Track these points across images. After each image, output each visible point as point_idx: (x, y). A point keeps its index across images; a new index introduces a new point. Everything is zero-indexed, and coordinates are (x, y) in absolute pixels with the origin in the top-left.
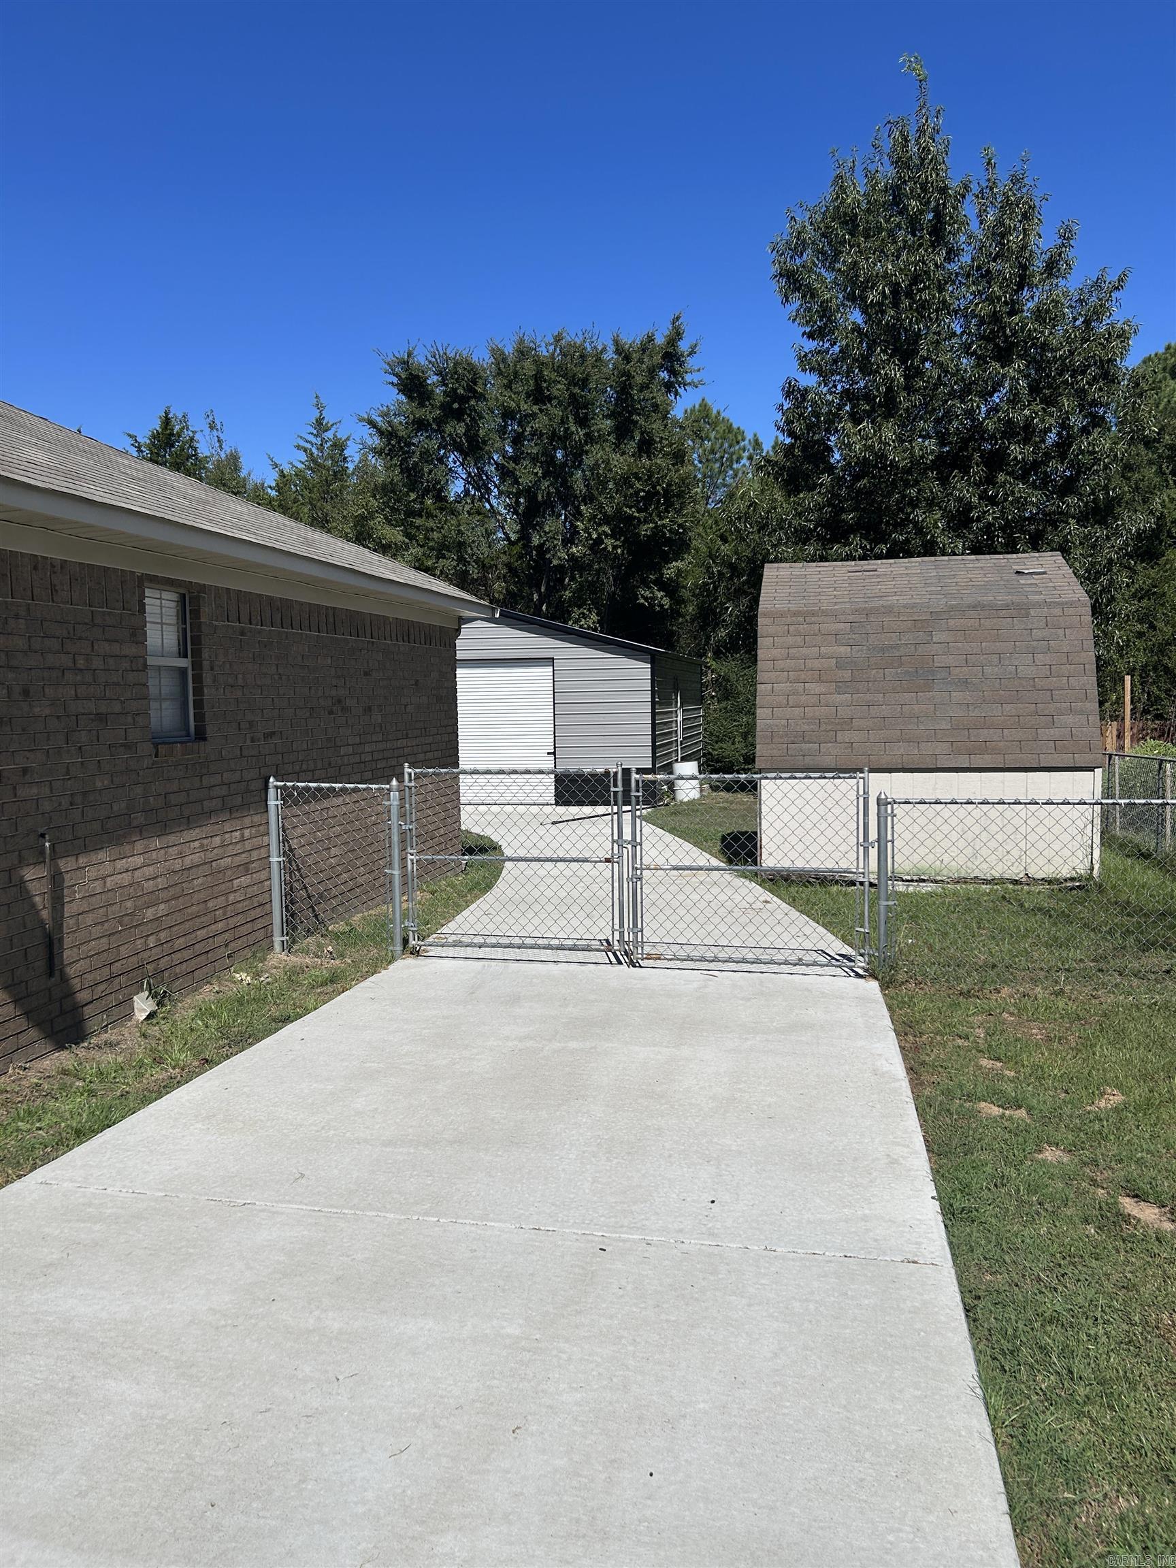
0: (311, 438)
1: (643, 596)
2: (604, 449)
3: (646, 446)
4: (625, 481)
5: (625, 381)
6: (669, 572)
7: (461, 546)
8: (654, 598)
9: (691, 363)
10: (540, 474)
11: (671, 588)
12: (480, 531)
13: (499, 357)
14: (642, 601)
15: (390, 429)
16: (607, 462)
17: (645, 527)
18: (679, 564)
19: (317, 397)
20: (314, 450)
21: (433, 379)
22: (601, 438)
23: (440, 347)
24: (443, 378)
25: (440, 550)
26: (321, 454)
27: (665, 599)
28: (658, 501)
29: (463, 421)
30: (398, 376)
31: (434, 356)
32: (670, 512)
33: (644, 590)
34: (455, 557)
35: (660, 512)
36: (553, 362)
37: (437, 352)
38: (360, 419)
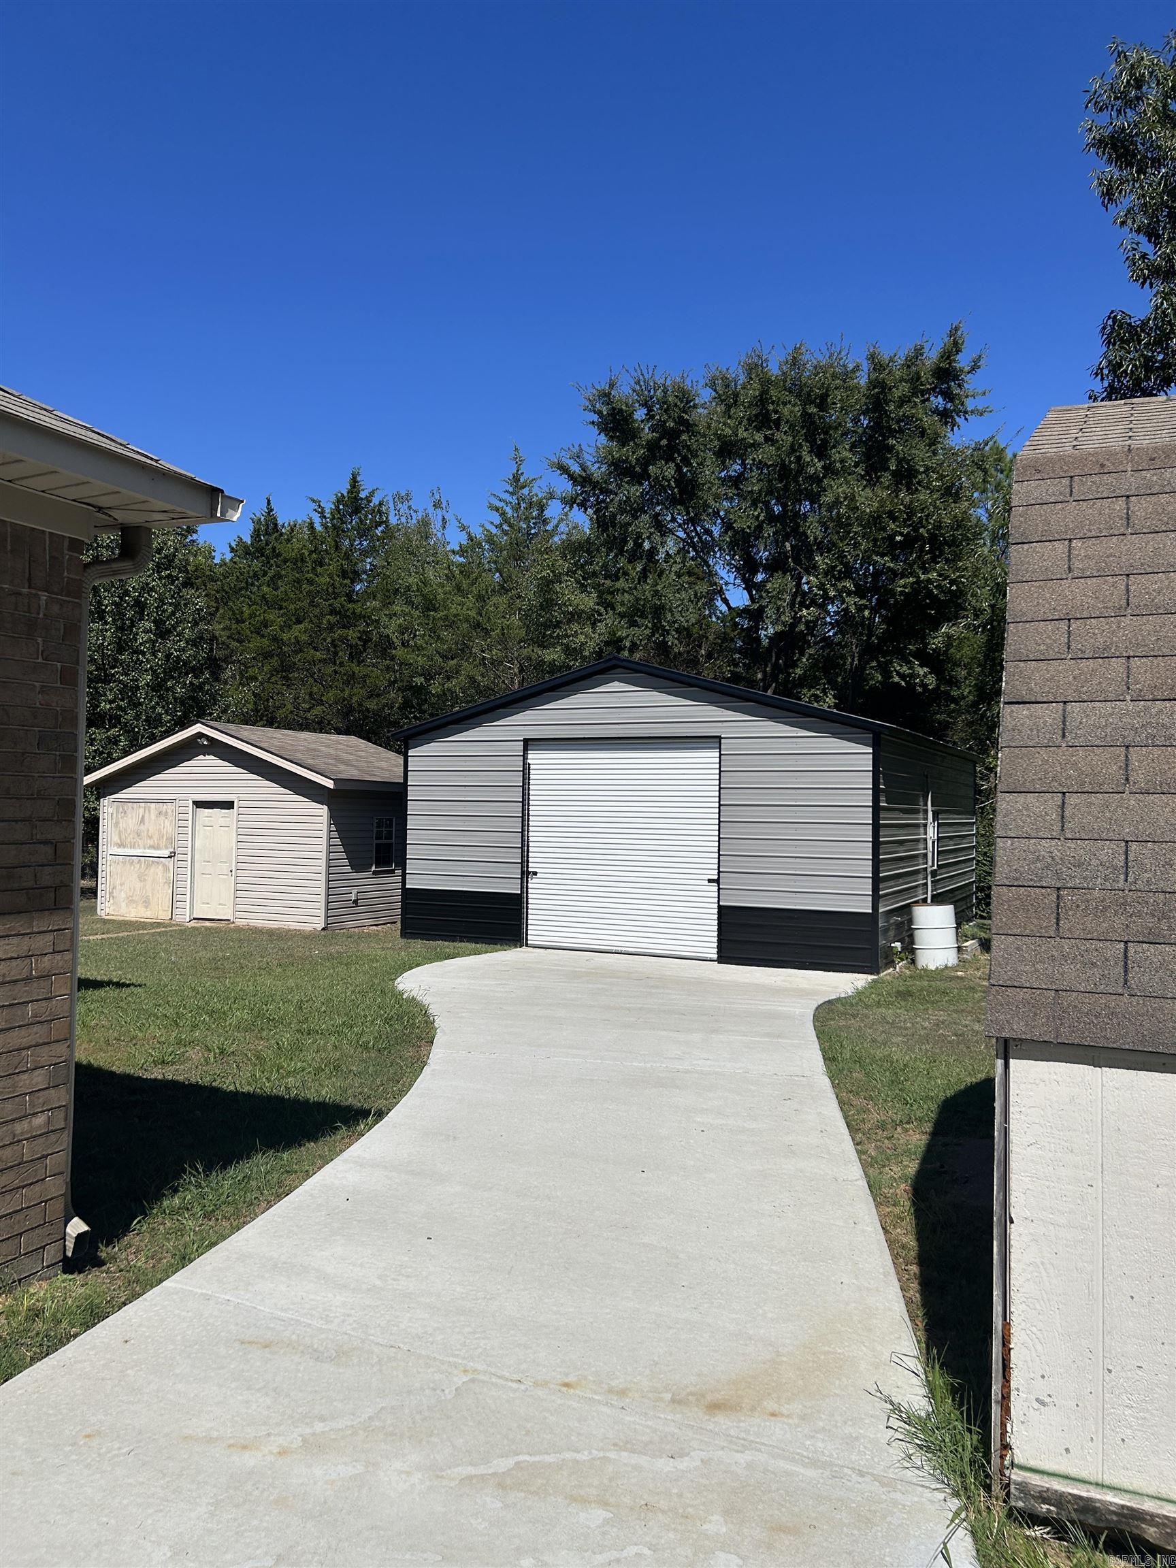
0: (506, 497)
1: (898, 674)
2: (848, 484)
3: (906, 476)
4: (875, 521)
5: (878, 393)
6: (936, 642)
7: (659, 610)
8: (913, 676)
9: (972, 383)
10: (762, 518)
11: (936, 662)
12: (687, 595)
13: (717, 384)
14: (897, 679)
15: (584, 474)
16: (853, 498)
17: (902, 582)
18: (950, 630)
19: (516, 449)
20: (509, 510)
21: (640, 414)
22: (845, 472)
23: (645, 374)
24: (650, 410)
25: (632, 616)
26: (515, 515)
27: (929, 676)
28: (922, 548)
29: (673, 460)
30: (600, 413)
31: (638, 383)
32: (938, 563)
33: (901, 666)
34: (650, 625)
35: (924, 563)
36: (785, 381)
37: (641, 378)
38: (551, 465)
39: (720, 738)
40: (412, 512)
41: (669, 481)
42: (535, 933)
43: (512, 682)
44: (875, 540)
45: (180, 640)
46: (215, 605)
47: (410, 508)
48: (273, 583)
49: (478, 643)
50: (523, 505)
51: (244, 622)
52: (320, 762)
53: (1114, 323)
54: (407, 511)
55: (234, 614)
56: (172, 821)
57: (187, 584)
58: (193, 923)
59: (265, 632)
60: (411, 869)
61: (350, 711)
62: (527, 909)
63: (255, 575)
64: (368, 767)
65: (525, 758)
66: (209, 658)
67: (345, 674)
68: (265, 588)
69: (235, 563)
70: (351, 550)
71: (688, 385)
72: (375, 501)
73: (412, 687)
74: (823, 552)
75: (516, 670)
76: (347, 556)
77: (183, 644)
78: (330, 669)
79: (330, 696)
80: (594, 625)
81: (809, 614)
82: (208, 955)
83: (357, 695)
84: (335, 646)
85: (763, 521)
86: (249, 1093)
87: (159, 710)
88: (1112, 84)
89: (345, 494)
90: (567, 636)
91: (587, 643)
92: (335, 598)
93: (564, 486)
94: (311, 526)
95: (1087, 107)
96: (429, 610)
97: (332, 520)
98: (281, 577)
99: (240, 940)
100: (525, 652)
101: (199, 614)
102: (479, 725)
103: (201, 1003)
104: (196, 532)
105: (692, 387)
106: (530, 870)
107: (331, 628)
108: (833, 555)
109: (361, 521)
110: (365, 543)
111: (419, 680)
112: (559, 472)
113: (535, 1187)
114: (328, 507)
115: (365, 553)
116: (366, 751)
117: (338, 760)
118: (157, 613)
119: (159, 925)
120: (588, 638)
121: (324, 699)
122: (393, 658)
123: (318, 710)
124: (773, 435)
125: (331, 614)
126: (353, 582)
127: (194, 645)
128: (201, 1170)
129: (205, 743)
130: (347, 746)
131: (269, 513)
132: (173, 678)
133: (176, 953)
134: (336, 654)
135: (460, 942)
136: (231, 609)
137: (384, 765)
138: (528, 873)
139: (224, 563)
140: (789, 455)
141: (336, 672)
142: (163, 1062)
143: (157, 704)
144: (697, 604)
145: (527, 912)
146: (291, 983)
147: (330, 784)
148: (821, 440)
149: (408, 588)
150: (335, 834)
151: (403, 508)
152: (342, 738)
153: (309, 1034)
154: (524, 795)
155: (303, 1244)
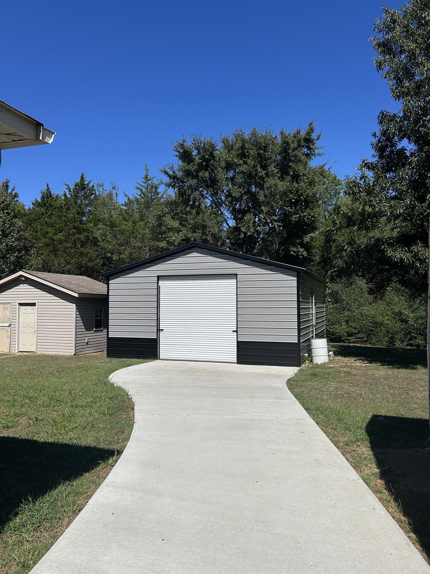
0: (143, 184)
1: (293, 251)
2: (274, 179)
3: (296, 177)
4: (285, 193)
5: (286, 146)
6: (307, 239)
7: (204, 227)
8: (298, 252)
9: (318, 144)
10: (243, 192)
11: (307, 247)
12: (214, 221)
13: (225, 141)
14: (292, 253)
15: (174, 175)
16: (276, 185)
17: (295, 216)
18: (312, 235)
19: (146, 166)
20: (144, 190)
21: (195, 152)
22: (273, 175)
23: (197, 136)
24: (199, 151)
25: (194, 229)
26: (146, 191)
27: (304, 252)
28: (301, 204)
29: (208, 170)
30: (179, 152)
31: (194, 140)
32: (307, 209)
33: (294, 248)
34: (201, 232)
35: (302, 210)
36: (250, 141)
37: (196, 139)
38: (161, 171)
39: (237, 274)
40: (104, 191)
41: (206, 178)
42: (162, 354)
43: (146, 255)
44: (285, 201)
45: (12, 238)
46: (26, 226)
47: (103, 189)
48: (50, 217)
49: (133, 240)
50: (149, 187)
51: (38, 232)
52: (72, 287)
53: (383, 115)
54: (102, 190)
55: (34, 229)
56: (9, 312)
57: (15, 217)
58: (19, 354)
59: (47, 236)
60: (110, 329)
61: (82, 267)
62: (159, 344)
63: (43, 214)
64: (92, 288)
65: (158, 283)
66: (24, 246)
67: (79, 252)
68: (47, 219)
69: (34, 209)
70: (81, 204)
71: (213, 142)
72: (91, 185)
73: (106, 257)
74: (265, 205)
75: (148, 251)
76: (80, 206)
77: (13, 240)
78: (73, 250)
79: (74, 260)
80: (178, 233)
81: (260, 229)
82: (26, 368)
83: (84, 260)
84: (75, 241)
85: (243, 194)
86: (51, 443)
87: (4, 266)
88: (384, 22)
89: (79, 182)
90: (168, 237)
91: (176, 240)
92: (75, 223)
93: (166, 179)
94: (65, 195)
95: (374, 30)
96: (113, 227)
97: (74, 192)
98: (53, 215)
99: (39, 361)
100: (152, 244)
101: (20, 228)
102: (139, 270)
103: (25, 394)
104: (18, 197)
105: (215, 143)
106: (160, 328)
107: (74, 234)
108: (269, 207)
109: (85, 193)
110: (87, 202)
111: (109, 255)
112: (164, 174)
113: (208, 496)
114: (72, 187)
115: (86, 205)
116: (90, 282)
117: (79, 286)
118: (2, 227)
119: (4, 355)
120: (176, 238)
121: (71, 262)
122: (98, 246)
123: (68, 267)
124: (247, 160)
125: (73, 229)
126: (82, 216)
127: (18, 240)
128: (31, 500)
129: (24, 279)
130: (82, 280)
131: (48, 190)
132: (9, 253)
133: (12, 367)
134: (75, 244)
135: (132, 358)
136: (33, 227)
137: (98, 287)
138: (160, 330)
139: (29, 209)
140: (252, 168)
141: (76, 252)
142: (8, 426)
143: (3, 264)
144: (218, 225)
145: (159, 346)
146: (64, 380)
147: (76, 295)
148: (264, 163)
149: (104, 219)
150: (79, 316)
151: (101, 189)
152: (80, 277)
153: (77, 407)
154: (157, 298)
155: (93, 551)
